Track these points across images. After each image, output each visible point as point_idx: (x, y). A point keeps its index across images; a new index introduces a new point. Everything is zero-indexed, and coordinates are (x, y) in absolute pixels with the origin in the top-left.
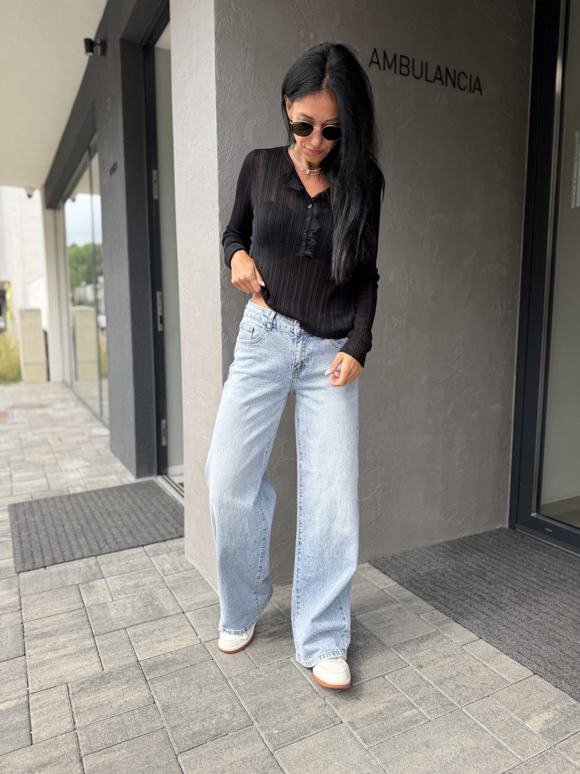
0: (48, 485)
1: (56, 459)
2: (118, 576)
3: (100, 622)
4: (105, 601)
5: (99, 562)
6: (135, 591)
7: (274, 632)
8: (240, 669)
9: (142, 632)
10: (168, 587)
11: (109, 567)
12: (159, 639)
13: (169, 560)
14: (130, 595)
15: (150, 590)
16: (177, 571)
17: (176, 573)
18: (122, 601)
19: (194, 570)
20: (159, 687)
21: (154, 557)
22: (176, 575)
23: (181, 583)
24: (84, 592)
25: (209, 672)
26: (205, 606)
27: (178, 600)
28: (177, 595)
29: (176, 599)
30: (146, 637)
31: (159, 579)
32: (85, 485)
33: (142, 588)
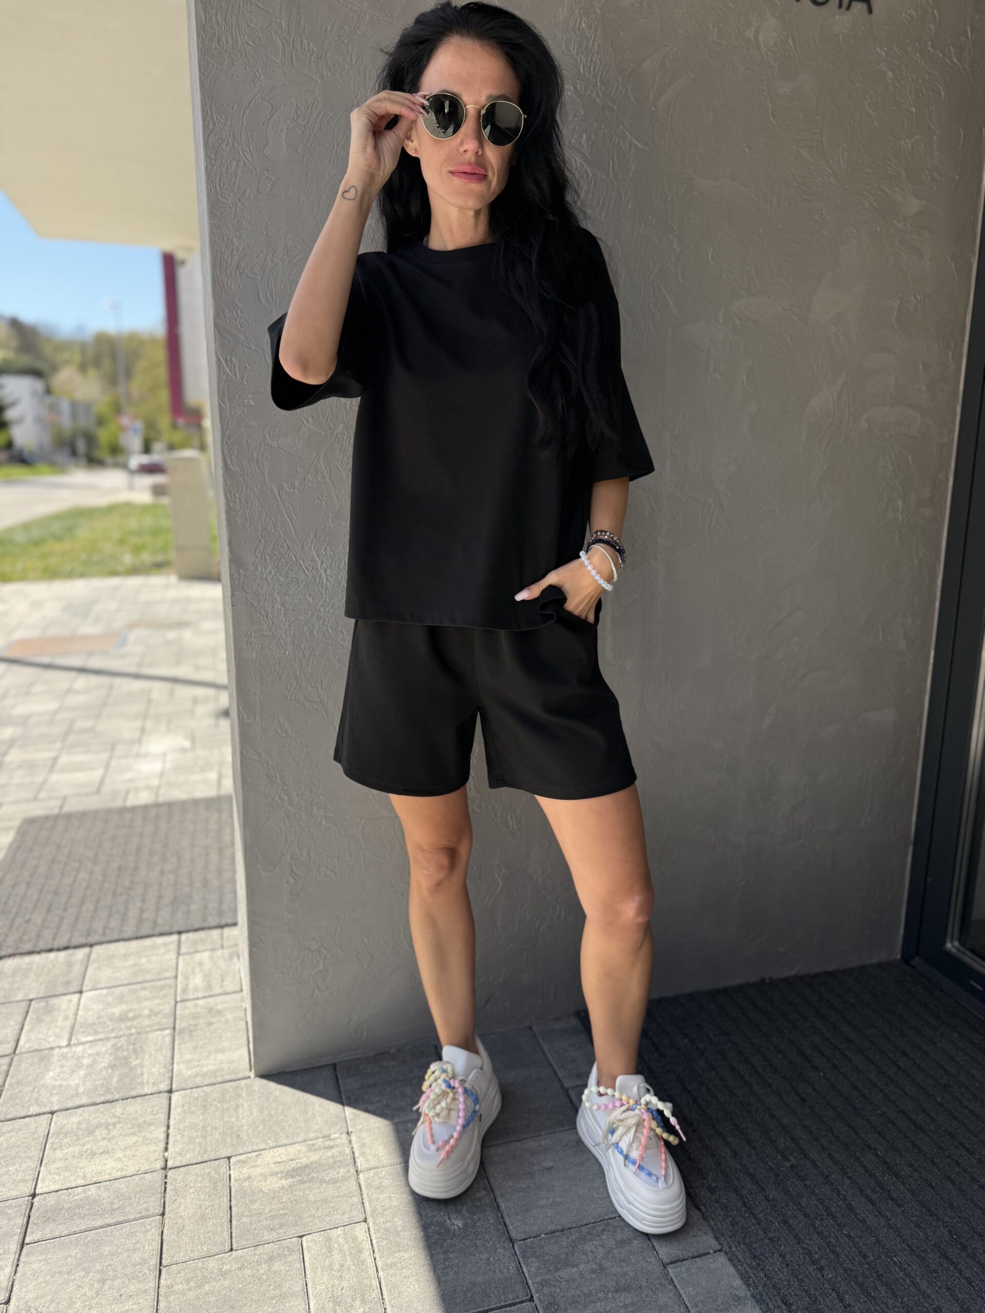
0: (102, 782)
1: (143, 730)
2: (104, 992)
3: (20, 1092)
4: (53, 1045)
5: (93, 956)
6: (113, 1030)
7: (307, 1166)
8: (199, 1247)
9: (75, 1126)
10: (174, 1028)
11: (99, 968)
12: (94, 1148)
13: (208, 965)
14: (101, 1036)
15: (139, 1031)
16: (206, 994)
17: (205, 997)
18: (80, 1048)
19: (237, 996)
20: (35, 1266)
21: (187, 957)
22: (200, 1002)
23: (201, 1021)
24: (32, 1019)
25: (138, 1245)
26: (214, 1081)
27: (175, 1061)
28: (180, 1049)
29: (173, 1058)
30: (76, 1140)
31: (168, 1008)
32: (159, 787)
33: (129, 1024)
